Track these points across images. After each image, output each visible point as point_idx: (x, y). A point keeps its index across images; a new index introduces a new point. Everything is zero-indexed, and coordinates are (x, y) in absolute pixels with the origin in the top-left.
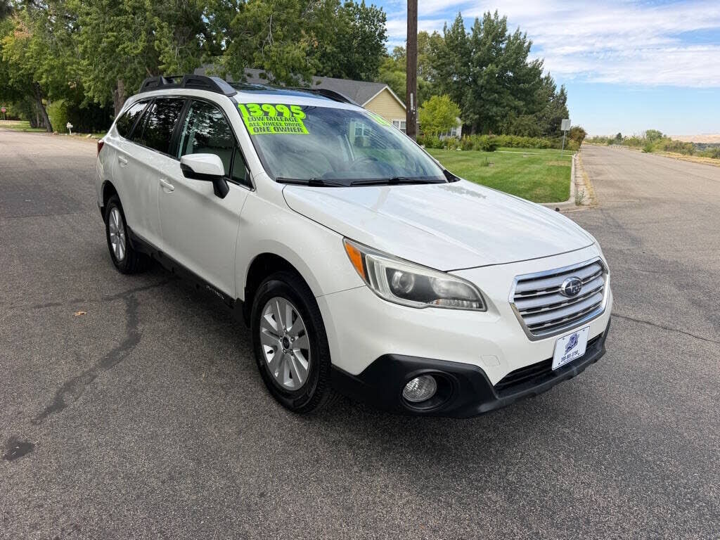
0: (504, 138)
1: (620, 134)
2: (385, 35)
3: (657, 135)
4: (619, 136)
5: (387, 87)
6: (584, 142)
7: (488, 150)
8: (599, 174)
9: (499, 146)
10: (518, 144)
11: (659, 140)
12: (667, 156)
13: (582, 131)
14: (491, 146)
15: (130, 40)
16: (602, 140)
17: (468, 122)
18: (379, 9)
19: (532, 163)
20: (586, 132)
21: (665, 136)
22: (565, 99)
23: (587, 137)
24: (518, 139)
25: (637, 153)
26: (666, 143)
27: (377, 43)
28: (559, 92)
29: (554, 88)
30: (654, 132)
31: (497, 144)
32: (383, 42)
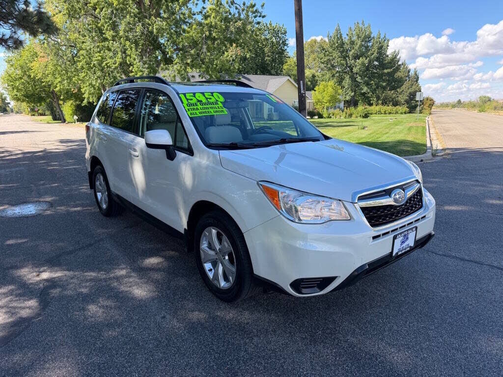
0: (374, 108)
1: (460, 100)
2: (287, 43)
3: (487, 100)
4: (459, 101)
5: (288, 78)
6: (433, 107)
7: (363, 117)
8: (447, 131)
9: (371, 114)
10: (385, 112)
11: (489, 103)
12: (497, 114)
13: (431, 100)
14: (366, 114)
15: (111, 58)
16: (447, 105)
17: (348, 98)
18: (281, 26)
19: (396, 125)
20: (434, 100)
21: (493, 100)
22: (418, 78)
23: (436, 103)
24: (385, 108)
25: (475, 112)
26: (495, 104)
27: (281, 49)
28: (413, 73)
29: (409, 72)
30: (485, 97)
31: (370, 112)
32: (286, 47)
